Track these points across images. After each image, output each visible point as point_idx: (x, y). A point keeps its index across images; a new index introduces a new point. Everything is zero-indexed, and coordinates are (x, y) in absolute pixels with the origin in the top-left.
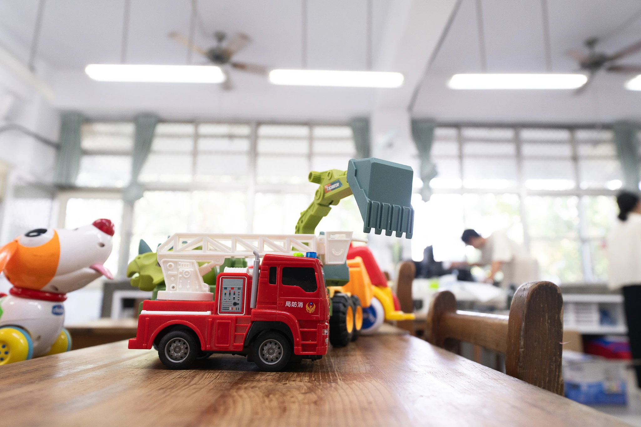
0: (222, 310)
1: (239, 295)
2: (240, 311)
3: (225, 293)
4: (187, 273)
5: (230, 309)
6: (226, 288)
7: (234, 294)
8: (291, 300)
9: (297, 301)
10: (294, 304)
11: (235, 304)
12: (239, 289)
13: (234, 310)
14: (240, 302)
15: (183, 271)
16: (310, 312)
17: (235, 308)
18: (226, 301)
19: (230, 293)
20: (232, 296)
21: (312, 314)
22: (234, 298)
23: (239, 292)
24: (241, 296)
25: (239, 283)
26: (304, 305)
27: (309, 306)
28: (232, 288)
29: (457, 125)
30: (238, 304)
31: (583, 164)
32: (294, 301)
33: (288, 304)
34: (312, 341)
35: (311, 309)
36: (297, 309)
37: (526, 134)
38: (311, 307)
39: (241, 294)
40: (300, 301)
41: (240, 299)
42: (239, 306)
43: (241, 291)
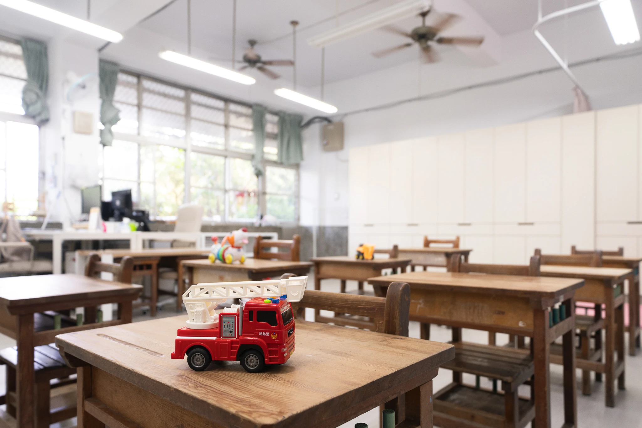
0: (223, 336)
1: (233, 326)
2: (234, 336)
3: (225, 325)
4: (199, 312)
5: (228, 335)
6: (225, 322)
7: (230, 326)
8: (263, 331)
9: (266, 332)
10: (264, 334)
11: (231, 332)
12: (232, 322)
13: (230, 335)
14: (233, 331)
15: (197, 310)
16: (274, 339)
17: (230, 334)
18: (226, 330)
19: (227, 325)
20: (229, 327)
21: (275, 340)
22: (230, 328)
23: (232, 325)
24: (234, 327)
25: (232, 319)
26: (270, 334)
27: (273, 335)
28: (229, 322)
29: (139, 76)
30: (233, 332)
31: (232, 131)
32: (264, 331)
33: (261, 334)
34: (275, 356)
35: (274, 337)
36: (266, 337)
37: (195, 97)
38: (274, 335)
39: (234, 326)
40: (268, 331)
41: (234, 328)
42: (233, 333)
43: (234, 324)
